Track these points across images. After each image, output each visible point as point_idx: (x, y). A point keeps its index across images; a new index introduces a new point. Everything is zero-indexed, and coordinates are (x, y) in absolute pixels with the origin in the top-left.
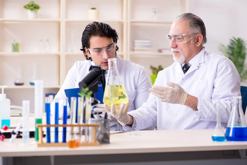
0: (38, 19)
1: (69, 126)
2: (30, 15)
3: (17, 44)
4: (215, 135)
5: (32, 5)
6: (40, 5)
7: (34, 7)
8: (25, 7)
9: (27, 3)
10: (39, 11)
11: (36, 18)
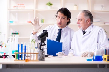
0: (52, 9)
1: (27, 53)
2: (49, 7)
3: (43, 20)
4: (88, 59)
5: (49, 4)
6: (53, 3)
7: (50, 4)
8: (47, 4)
9: (47, 3)
10: (52, 6)
11: (51, 9)
